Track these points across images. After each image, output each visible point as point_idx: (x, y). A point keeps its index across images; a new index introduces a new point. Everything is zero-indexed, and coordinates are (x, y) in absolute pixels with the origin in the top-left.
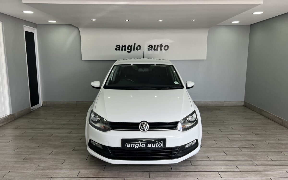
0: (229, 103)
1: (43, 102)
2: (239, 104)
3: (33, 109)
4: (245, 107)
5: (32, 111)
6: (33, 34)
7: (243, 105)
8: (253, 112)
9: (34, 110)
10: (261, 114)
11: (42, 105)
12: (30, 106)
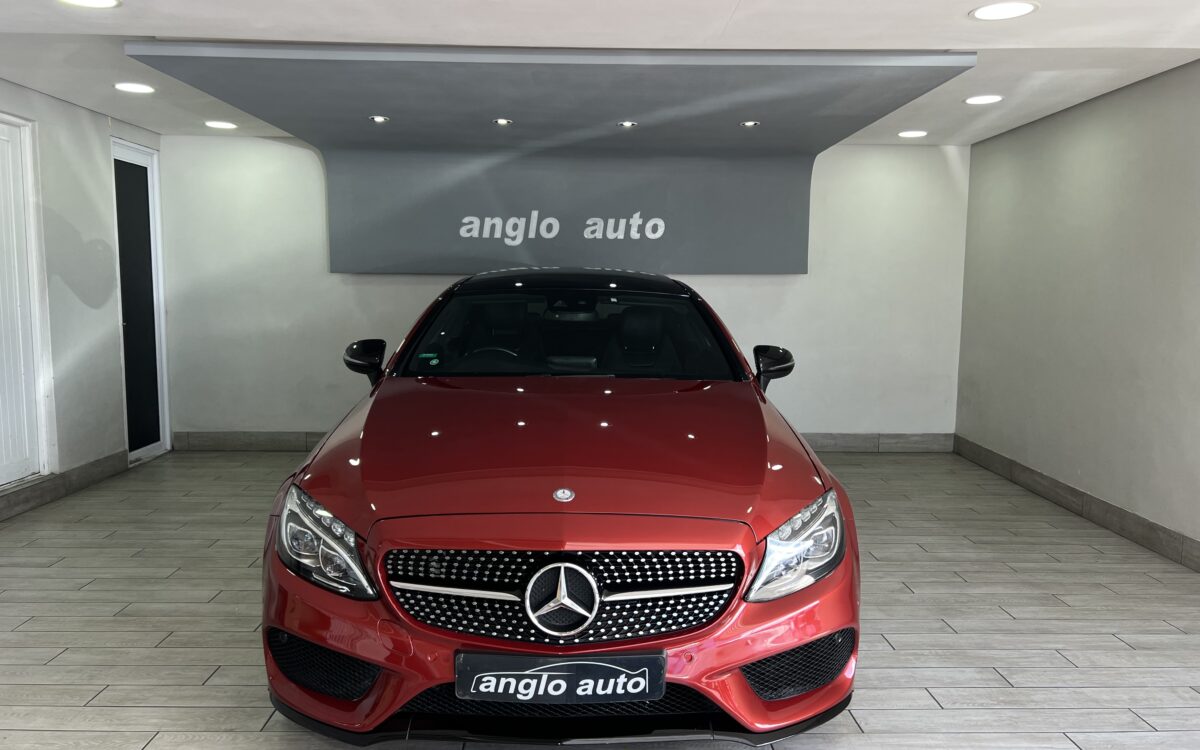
0: (897, 443)
1: (176, 437)
2: (935, 447)
3: (137, 460)
4: (958, 457)
5: (131, 466)
6: (142, 171)
7: (951, 449)
8: (985, 472)
9: (140, 465)
10: (1011, 481)
11: (169, 447)
12: (127, 447)
